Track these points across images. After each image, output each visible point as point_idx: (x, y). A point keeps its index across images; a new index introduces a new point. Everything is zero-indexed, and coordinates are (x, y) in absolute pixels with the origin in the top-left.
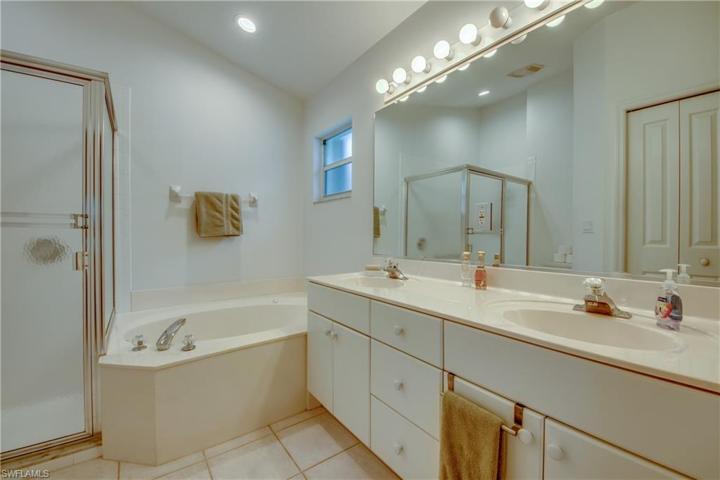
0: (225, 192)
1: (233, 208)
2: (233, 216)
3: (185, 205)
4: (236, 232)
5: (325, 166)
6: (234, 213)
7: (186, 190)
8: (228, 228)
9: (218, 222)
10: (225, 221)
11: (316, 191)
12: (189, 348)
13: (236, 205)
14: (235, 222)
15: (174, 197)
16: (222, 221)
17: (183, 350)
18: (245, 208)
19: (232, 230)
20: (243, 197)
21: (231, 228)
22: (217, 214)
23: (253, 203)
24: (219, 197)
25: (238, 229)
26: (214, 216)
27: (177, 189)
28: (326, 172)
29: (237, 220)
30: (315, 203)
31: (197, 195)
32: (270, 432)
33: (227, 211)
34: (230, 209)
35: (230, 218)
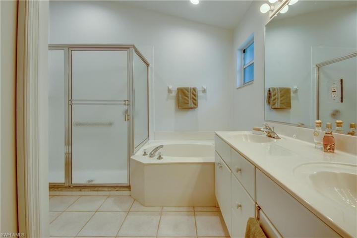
0: (190, 87)
1: (193, 94)
2: (193, 98)
3: (174, 94)
4: (195, 106)
5: (244, 65)
6: (194, 97)
7: (174, 87)
8: (191, 104)
9: (186, 101)
10: (190, 101)
11: (238, 81)
12: (160, 158)
13: (194, 93)
14: (194, 101)
15: (170, 91)
16: (188, 101)
17: (158, 159)
18: (200, 94)
19: (193, 106)
20: (199, 89)
21: (192, 104)
22: (186, 98)
23: (204, 91)
24: (187, 89)
25: (195, 104)
26: (185, 99)
27: (171, 87)
28: (245, 69)
29: (195, 100)
30: (237, 89)
31: (178, 89)
32: (193, 210)
33: (191, 96)
34: (192, 95)
35: (192, 99)
